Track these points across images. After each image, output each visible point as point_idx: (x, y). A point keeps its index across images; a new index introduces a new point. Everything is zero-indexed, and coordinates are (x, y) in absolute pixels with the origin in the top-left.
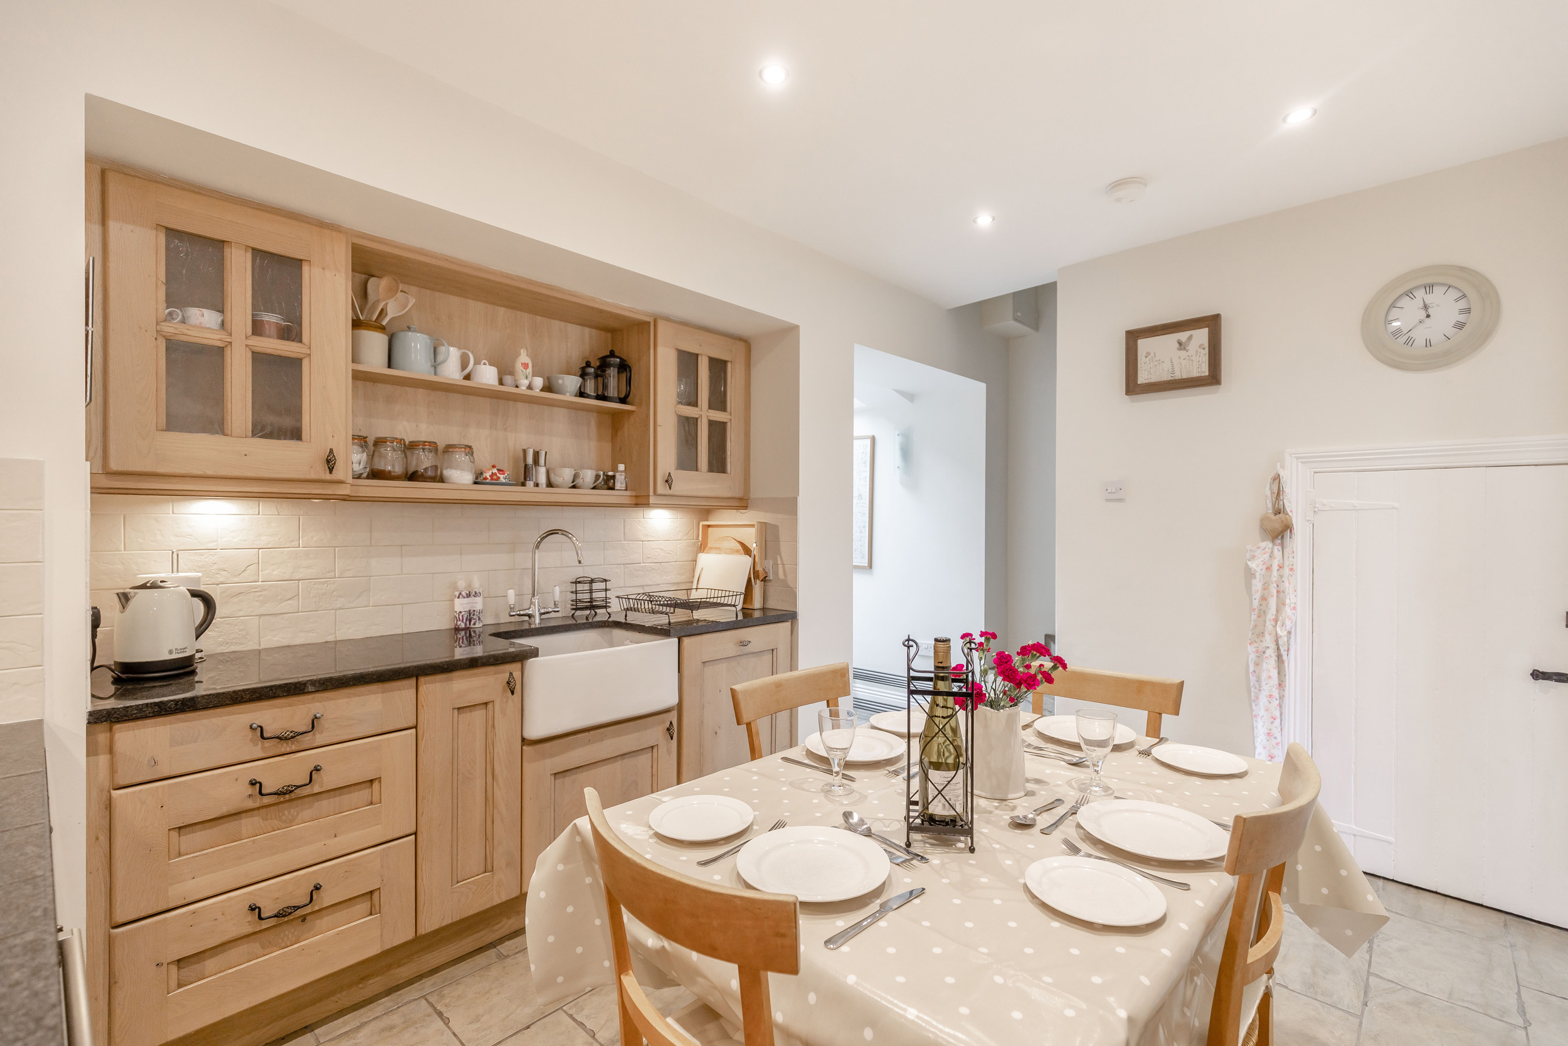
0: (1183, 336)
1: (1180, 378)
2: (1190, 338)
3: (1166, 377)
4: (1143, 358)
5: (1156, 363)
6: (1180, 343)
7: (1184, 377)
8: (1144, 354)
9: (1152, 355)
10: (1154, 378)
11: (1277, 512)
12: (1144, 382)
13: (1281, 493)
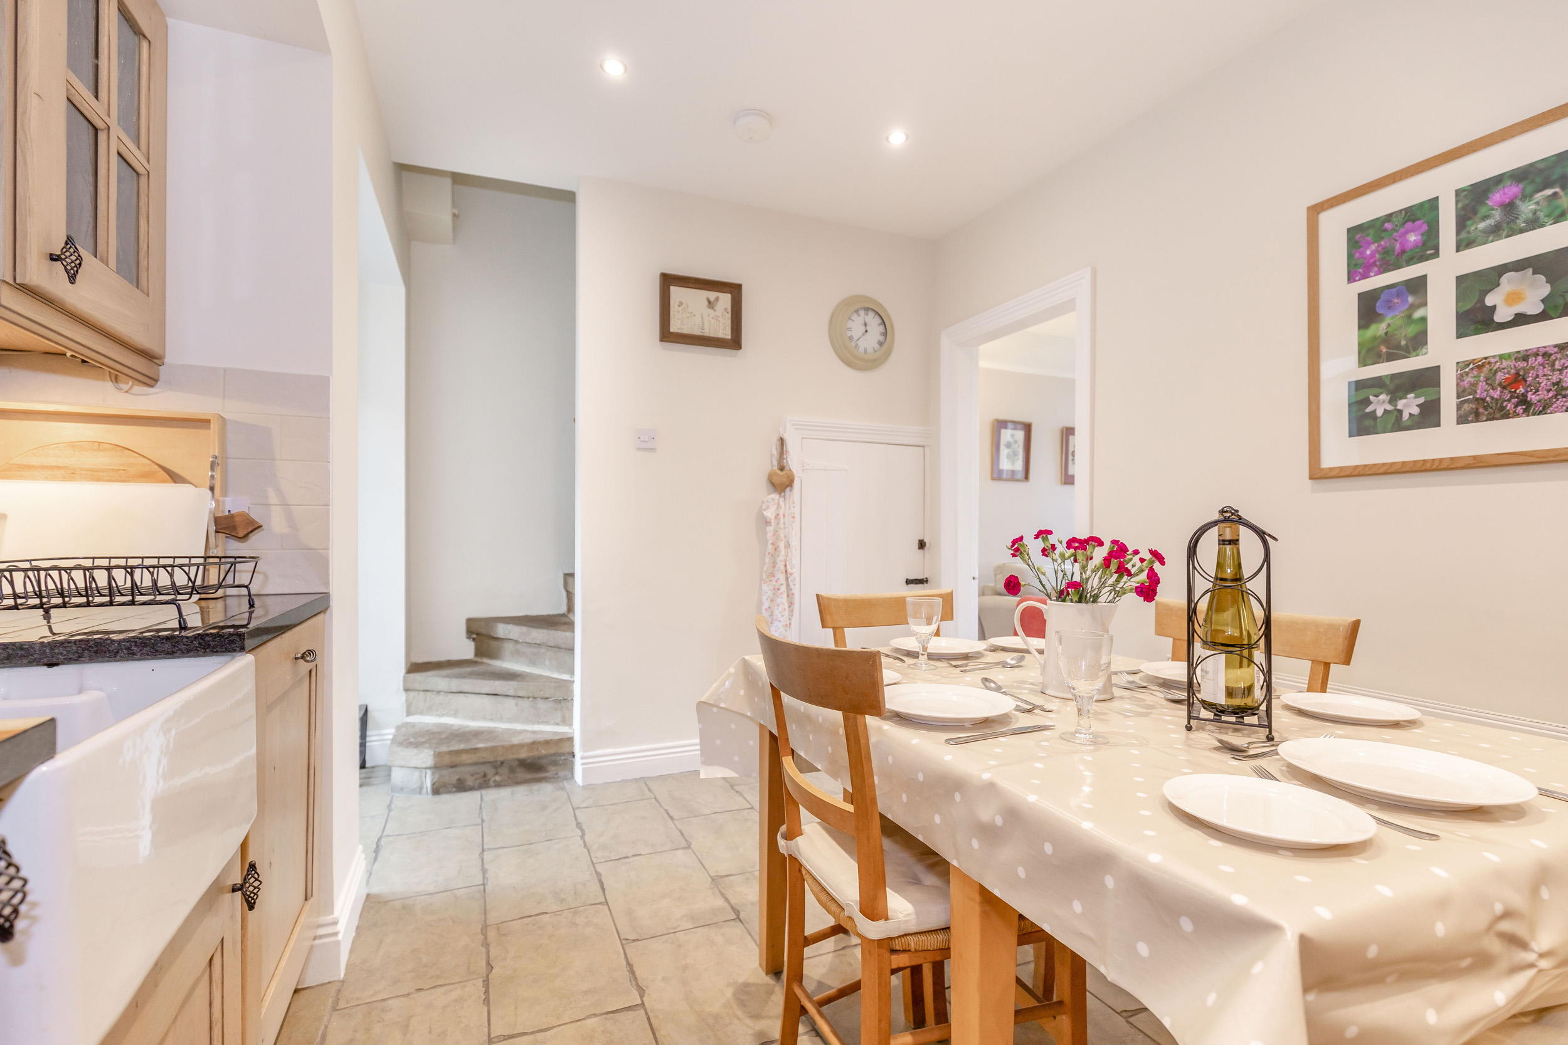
0: (712, 295)
1: (708, 335)
2: (717, 299)
3: (696, 331)
4: (676, 306)
5: (688, 315)
6: (709, 302)
7: (712, 335)
8: (677, 303)
9: (684, 305)
10: (686, 330)
11: (782, 469)
12: (677, 331)
13: (785, 453)
